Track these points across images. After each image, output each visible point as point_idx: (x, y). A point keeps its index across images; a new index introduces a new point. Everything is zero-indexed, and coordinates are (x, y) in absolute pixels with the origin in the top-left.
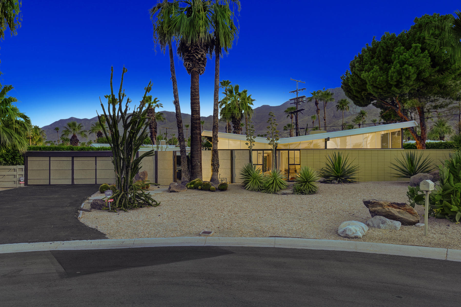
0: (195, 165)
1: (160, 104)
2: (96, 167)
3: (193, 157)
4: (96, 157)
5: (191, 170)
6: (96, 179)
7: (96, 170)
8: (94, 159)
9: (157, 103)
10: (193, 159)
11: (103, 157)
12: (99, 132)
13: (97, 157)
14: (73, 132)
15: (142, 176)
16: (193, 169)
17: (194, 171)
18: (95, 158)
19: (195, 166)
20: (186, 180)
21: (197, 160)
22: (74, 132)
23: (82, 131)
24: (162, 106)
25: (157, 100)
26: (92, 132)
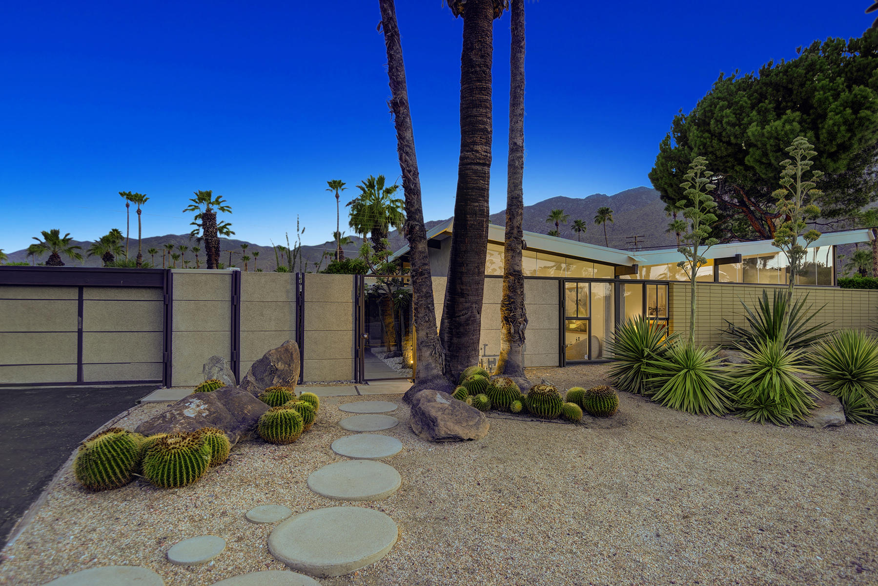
0: (468, 320)
1: (228, 207)
2: (80, 323)
3: (462, 295)
4: (81, 289)
5: (451, 339)
6: (80, 364)
7: (80, 332)
8: (74, 294)
9: (222, 205)
10: (462, 300)
11: (109, 289)
12: (107, 253)
13: (85, 290)
14: (52, 249)
15: (280, 366)
16: (459, 335)
17: (464, 340)
18: (76, 290)
19: (468, 325)
20: (435, 372)
21: (474, 306)
22: (55, 249)
23: (72, 248)
24: (230, 210)
25: (220, 200)
26: (94, 253)
